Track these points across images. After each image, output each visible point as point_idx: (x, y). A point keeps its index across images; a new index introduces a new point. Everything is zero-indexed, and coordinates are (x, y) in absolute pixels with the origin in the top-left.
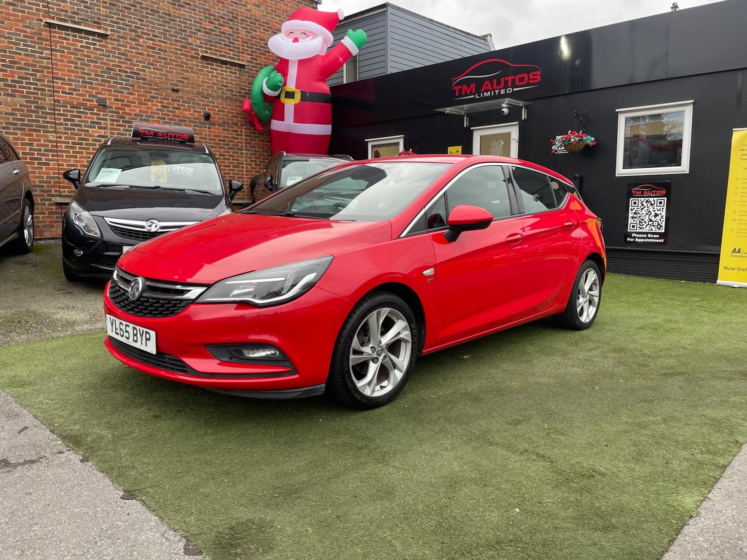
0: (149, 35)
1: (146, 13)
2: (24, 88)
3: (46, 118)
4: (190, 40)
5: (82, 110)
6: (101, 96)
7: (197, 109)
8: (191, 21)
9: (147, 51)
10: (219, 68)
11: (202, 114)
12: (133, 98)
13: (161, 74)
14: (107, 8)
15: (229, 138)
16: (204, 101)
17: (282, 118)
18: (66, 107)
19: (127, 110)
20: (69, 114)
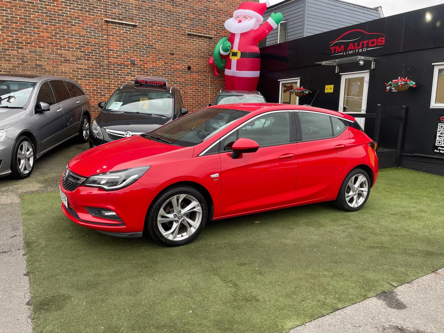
0: (159, 24)
1: (158, 11)
2: (94, 56)
3: (104, 71)
4: (181, 25)
5: (123, 67)
6: (132, 59)
7: (184, 64)
8: (182, 14)
9: (157, 33)
10: (197, 40)
11: (186, 66)
12: (149, 59)
13: (164, 45)
14: (137, 10)
15: (201, 79)
16: (188, 59)
17: (230, 68)
18: (115, 65)
19: (146, 66)
20: (116, 69)
